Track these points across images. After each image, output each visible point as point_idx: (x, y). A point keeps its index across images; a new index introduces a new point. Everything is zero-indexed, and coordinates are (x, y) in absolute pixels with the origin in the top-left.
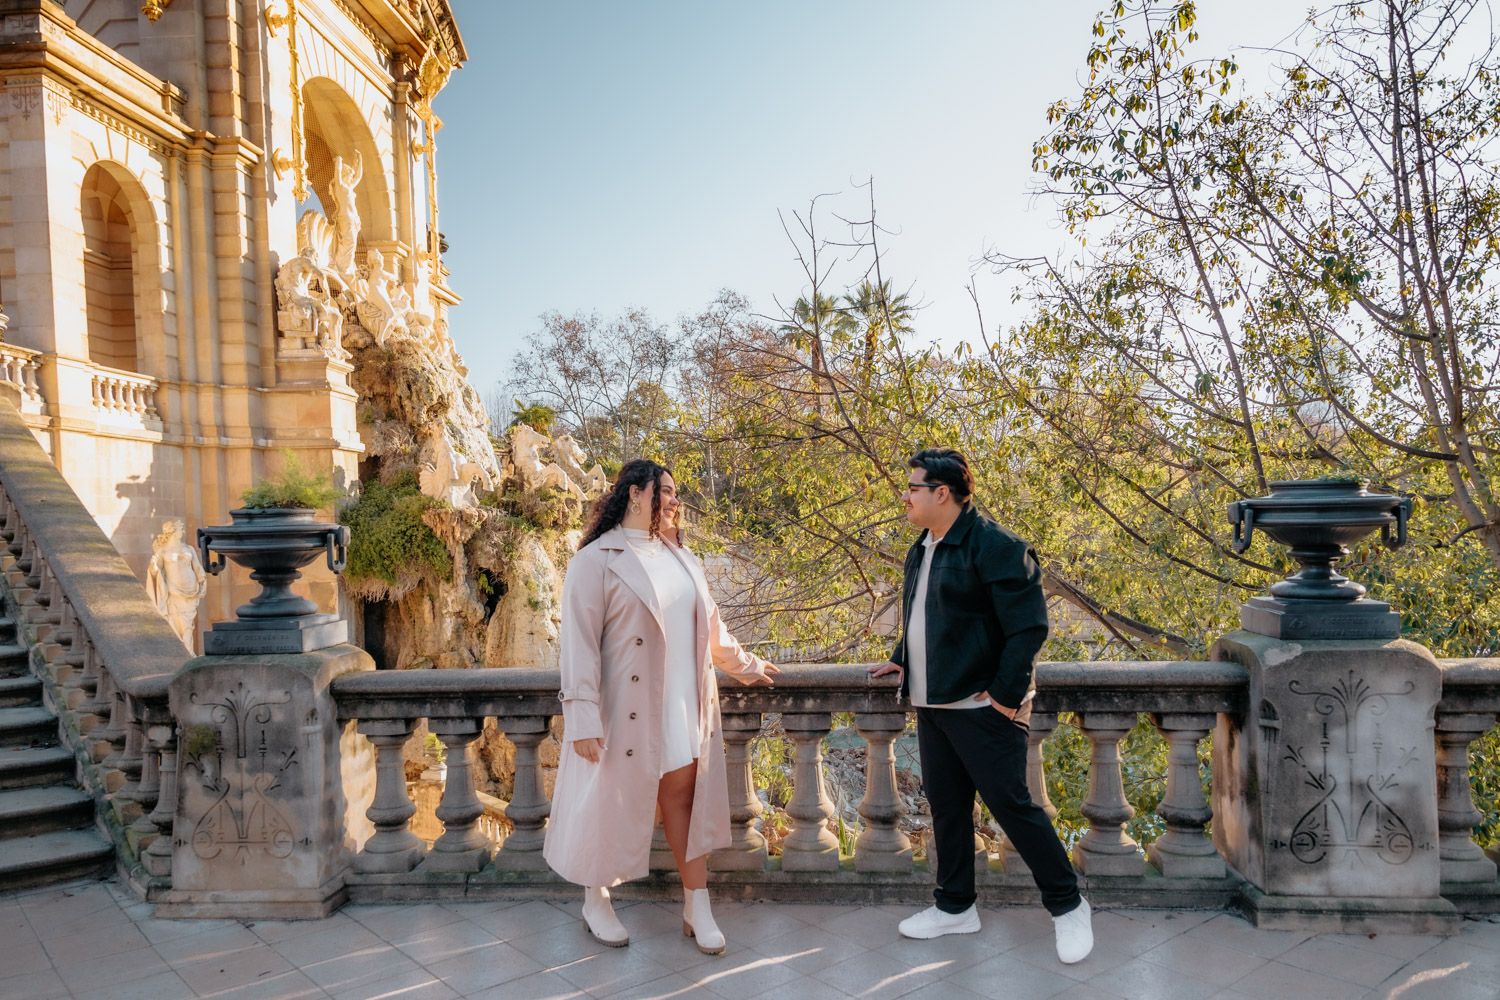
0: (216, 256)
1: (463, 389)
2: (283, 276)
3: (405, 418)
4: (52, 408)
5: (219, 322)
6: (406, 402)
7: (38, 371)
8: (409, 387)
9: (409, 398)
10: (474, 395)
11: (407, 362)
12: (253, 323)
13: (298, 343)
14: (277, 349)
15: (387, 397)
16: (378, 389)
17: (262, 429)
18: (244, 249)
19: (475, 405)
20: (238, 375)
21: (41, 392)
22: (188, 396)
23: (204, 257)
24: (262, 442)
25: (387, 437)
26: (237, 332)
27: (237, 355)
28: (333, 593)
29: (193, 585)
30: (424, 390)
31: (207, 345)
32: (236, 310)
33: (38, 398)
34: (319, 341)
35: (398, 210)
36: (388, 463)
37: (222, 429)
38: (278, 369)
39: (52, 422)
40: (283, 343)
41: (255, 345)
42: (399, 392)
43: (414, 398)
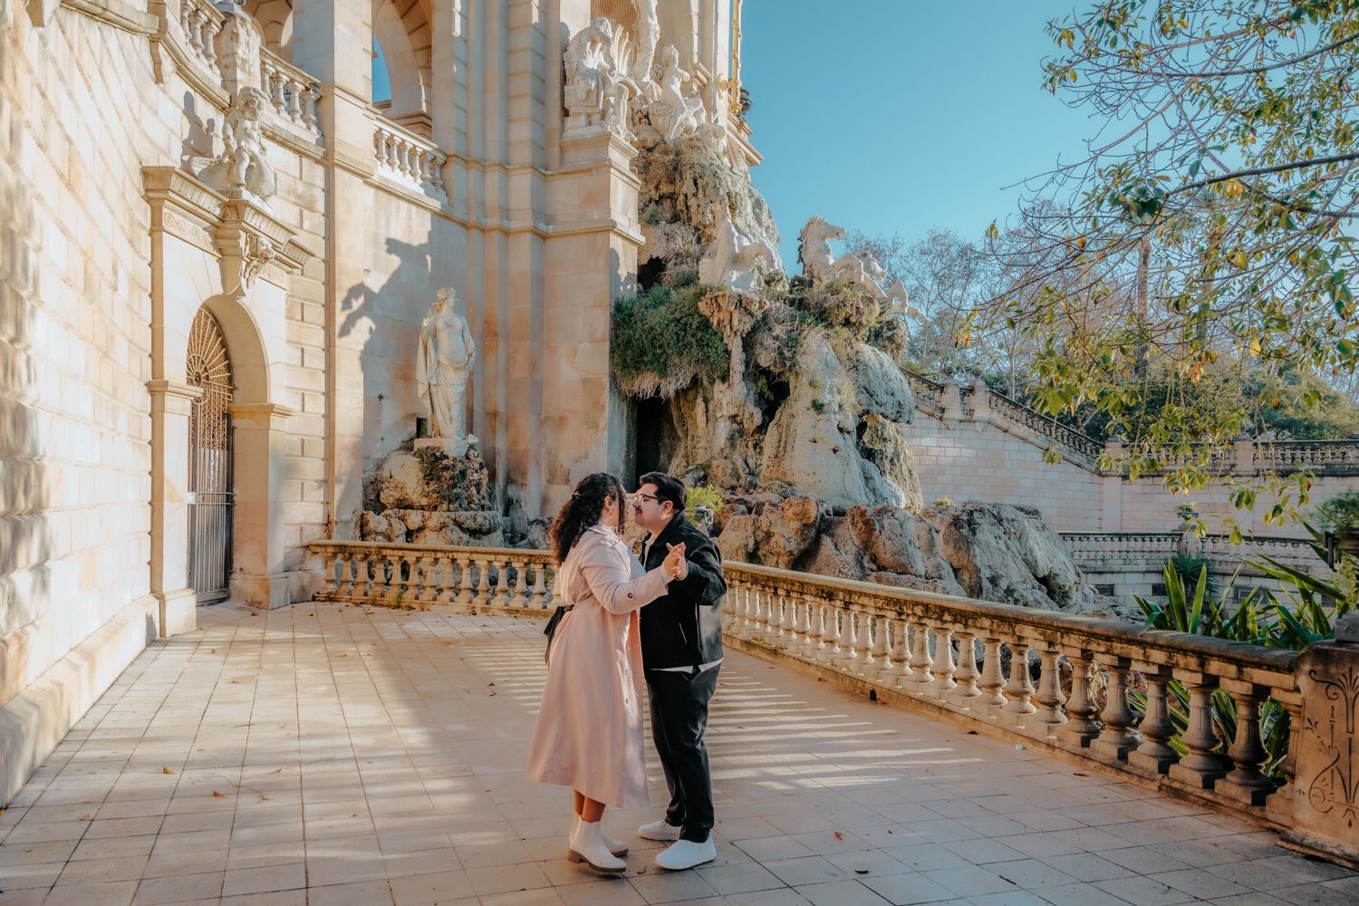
0: (509, 28)
1: (753, 199)
2: (571, 49)
3: (690, 219)
4: (328, 141)
5: (508, 98)
6: (692, 202)
7: (318, 101)
8: (696, 183)
9: (695, 195)
10: (765, 207)
11: (694, 157)
12: (540, 101)
13: (583, 119)
14: (562, 130)
15: (672, 197)
16: (665, 189)
17: (543, 213)
18: (535, 18)
19: (764, 217)
20: (523, 155)
21: (319, 125)
22: (474, 173)
23: (496, 27)
24: (542, 227)
25: (669, 237)
26: (524, 107)
27: (522, 132)
28: (604, 389)
29: (462, 356)
30: (711, 185)
31: (495, 121)
32: (524, 85)
33: (314, 129)
34: (603, 115)
35: (701, 35)
36: (670, 265)
37: (505, 212)
38: (562, 149)
39: (326, 154)
40: (569, 122)
41: (540, 123)
42: (684, 190)
43: (700, 195)
